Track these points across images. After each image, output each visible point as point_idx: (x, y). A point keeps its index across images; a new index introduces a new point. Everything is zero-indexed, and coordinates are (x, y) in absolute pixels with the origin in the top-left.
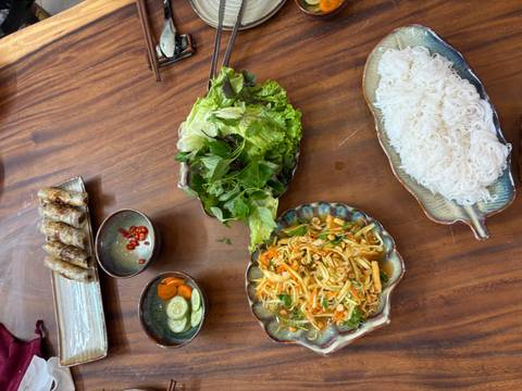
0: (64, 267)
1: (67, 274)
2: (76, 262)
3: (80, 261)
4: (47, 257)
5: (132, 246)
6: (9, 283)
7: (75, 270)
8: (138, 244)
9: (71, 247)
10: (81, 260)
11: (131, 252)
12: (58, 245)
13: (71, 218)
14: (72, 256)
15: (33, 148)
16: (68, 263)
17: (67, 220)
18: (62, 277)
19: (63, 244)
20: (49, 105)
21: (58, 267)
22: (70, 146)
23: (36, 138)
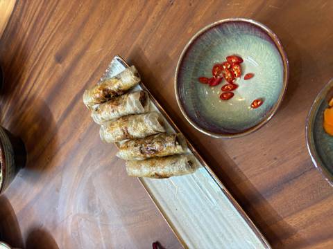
0: (153, 165)
1: (161, 172)
2: (166, 151)
3: (170, 147)
4: (127, 164)
5: (228, 95)
6: (104, 214)
7: (168, 162)
8: (235, 87)
9: (149, 137)
10: (170, 144)
11: (230, 103)
12: (133, 143)
13: (131, 104)
14: (157, 146)
15: (61, 69)
16: (154, 158)
17: (128, 109)
18: (155, 180)
19: (137, 139)
20: (55, 20)
21: (146, 170)
22: (91, 41)
23: (59, 59)
